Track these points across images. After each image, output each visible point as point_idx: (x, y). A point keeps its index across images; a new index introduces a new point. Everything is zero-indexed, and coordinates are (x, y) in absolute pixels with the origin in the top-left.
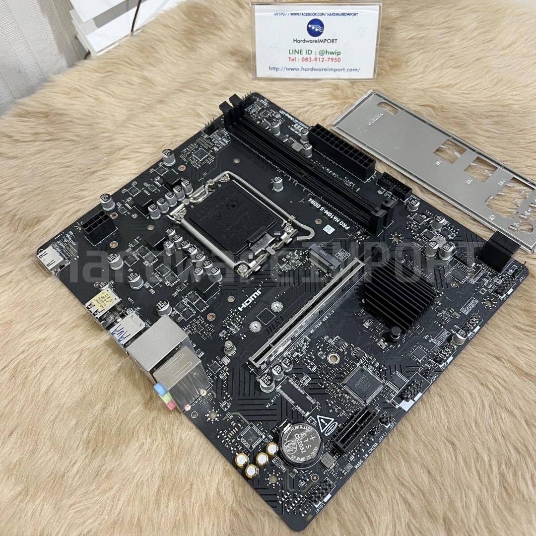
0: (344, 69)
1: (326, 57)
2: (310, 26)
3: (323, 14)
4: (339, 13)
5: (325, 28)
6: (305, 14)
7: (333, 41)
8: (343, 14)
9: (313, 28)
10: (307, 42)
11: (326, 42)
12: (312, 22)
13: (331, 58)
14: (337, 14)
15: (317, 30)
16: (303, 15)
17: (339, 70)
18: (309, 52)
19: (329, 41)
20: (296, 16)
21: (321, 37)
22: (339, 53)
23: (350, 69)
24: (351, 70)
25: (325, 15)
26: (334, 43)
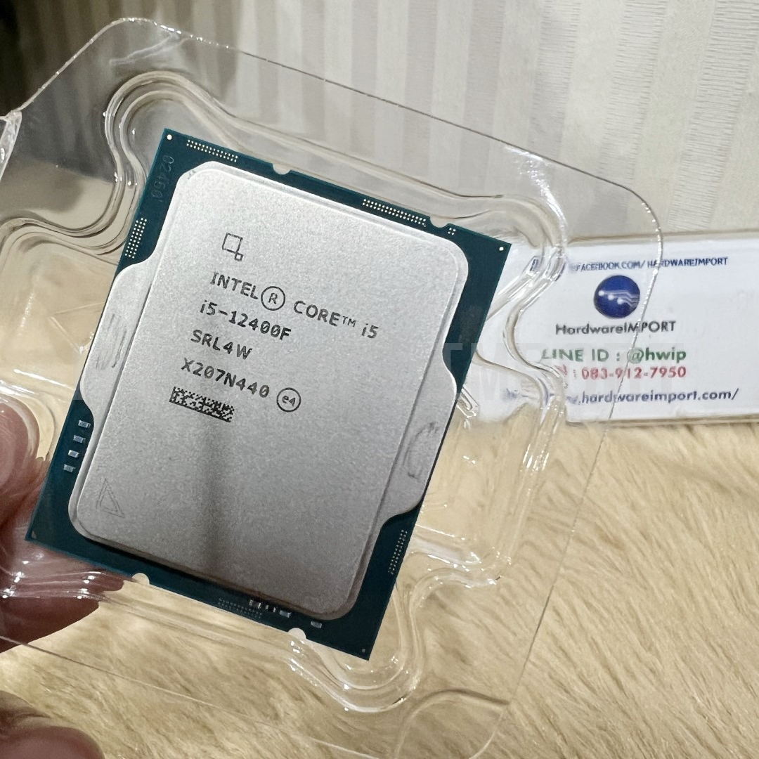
0: (695, 394)
1: (646, 365)
2: (602, 293)
3: (636, 264)
4: (678, 258)
5: (641, 297)
6: (589, 266)
7: (664, 326)
8: (689, 262)
9: (611, 297)
10: (595, 330)
11: (647, 329)
13: (659, 368)
14: (674, 263)
15: (620, 301)
16: (584, 268)
17: (682, 397)
18: (600, 355)
19: (654, 327)
21: (634, 318)
22: (681, 356)
23: (709, 393)
24: (714, 396)
25: (643, 265)
26: (667, 330)
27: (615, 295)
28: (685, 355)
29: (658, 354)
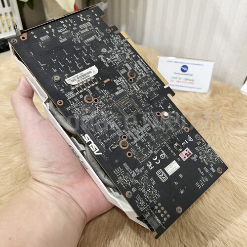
3: (188, 64)
6: (181, 63)
8: (197, 65)
9: (183, 68)
10: (180, 74)
11: (188, 75)
18: (180, 78)
20: (177, 63)
21: (186, 73)
23: (197, 88)
26: (192, 76)
28: (194, 80)
29: (189, 80)
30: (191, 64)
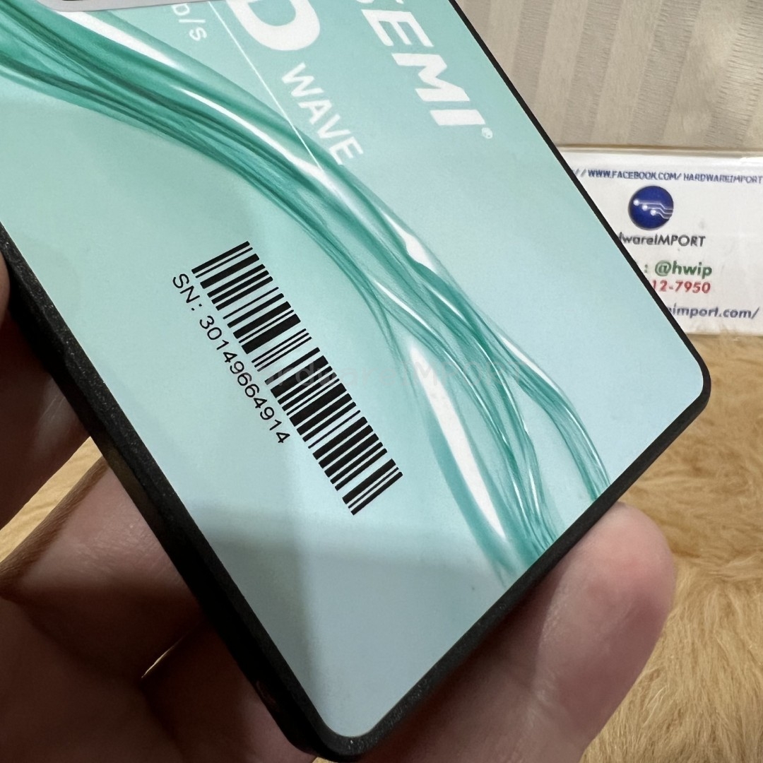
0: (717, 310)
1: (672, 278)
2: (636, 202)
3: (672, 176)
4: (714, 173)
5: (674, 210)
6: (627, 175)
7: (693, 241)
8: (725, 178)
9: (645, 207)
10: (628, 240)
11: (676, 243)
12: (643, 194)
13: (684, 282)
14: (710, 178)
15: (653, 212)
16: (620, 175)
17: (703, 312)
19: (684, 240)
20: (602, 179)
21: (663, 231)
22: (707, 271)
23: (730, 311)
24: (734, 314)
25: (678, 177)
26: (696, 245)
27: (648, 205)
28: (710, 270)
29: (685, 267)
30: (690, 177)
